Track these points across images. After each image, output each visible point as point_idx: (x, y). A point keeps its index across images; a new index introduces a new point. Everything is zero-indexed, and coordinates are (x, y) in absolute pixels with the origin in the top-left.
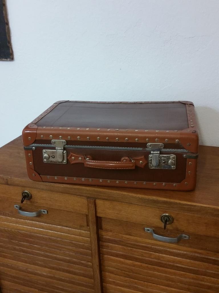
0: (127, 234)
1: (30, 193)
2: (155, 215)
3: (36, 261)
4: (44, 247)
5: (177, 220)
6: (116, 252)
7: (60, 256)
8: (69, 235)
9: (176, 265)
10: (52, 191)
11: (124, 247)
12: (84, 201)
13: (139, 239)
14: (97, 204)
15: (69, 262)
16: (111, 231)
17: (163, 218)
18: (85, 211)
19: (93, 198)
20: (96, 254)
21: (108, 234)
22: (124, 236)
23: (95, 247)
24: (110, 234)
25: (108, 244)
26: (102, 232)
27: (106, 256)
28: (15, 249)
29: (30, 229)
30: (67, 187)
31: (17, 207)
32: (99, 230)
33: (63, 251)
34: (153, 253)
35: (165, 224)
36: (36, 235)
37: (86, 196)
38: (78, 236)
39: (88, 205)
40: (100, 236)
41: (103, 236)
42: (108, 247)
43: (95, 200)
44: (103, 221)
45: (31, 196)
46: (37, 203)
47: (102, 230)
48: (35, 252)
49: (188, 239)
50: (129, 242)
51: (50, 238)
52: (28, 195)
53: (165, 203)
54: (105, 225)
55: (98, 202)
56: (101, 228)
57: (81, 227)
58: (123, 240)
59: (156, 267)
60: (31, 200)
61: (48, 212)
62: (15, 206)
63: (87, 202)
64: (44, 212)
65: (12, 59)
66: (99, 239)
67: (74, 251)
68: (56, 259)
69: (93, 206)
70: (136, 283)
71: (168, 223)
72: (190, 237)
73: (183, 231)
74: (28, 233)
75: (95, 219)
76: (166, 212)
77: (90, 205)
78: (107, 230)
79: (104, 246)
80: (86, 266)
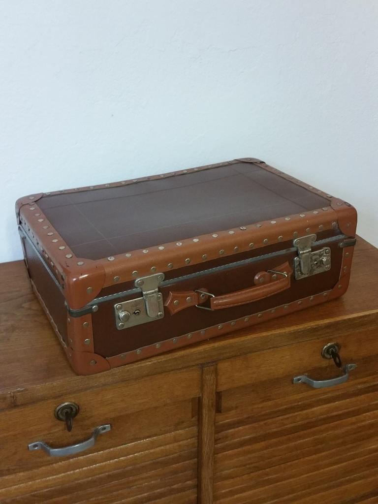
1: (74, 403)
2: (314, 352)
5: (344, 347)
6: (238, 439)
14: (219, 370)
19: (214, 362)
22: (257, 406)
24: (233, 413)
25: (226, 432)
29: (63, 477)
31: (35, 446)
33: (136, 485)
36: (77, 484)
37: (198, 365)
38: (170, 444)
42: (226, 438)
43: (216, 366)
44: (222, 397)
45: (79, 408)
46: (91, 417)
47: (220, 412)
51: (108, 476)
52: (72, 410)
53: (328, 326)
55: (222, 366)
58: (254, 414)
59: (302, 433)
60: (76, 417)
67: (159, 475)
69: (213, 376)
70: (267, 475)
74: (58, 487)
75: (215, 398)
76: (330, 340)
77: (208, 377)
78: (228, 410)
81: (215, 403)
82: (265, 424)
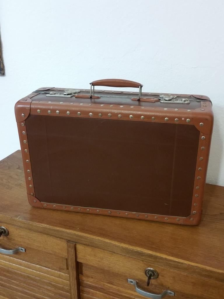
0: (108, 283)
1: (6, 229)
2: (139, 268)
3: (15, 296)
4: (22, 284)
5: (162, 276)
7: (39, 295)
8: (48, 276)
10: (30, 229)
11: (106, 295)
12: (64, 244)
13: (121, 289)
14: (77, 248)
16: (92, 278)
17: (147, 272)
18: (65, 254)
19: (74, 242)
21: (90, 280)
22: (106, 284)
23: (74, 292)
24: (91, 280)
25: (89, 289)
26: (83, 277)
29: (8, 264)
30: (46, 228)
32: (80, 274)
35: (149, 278)
36: (14, 271)
37: (67, 240)
38: (57, 277)
39: (68, 249)
40: (80, 280)
41: (84, 281)
42: (88, 293)
43: (75, 245)
45: (8, 232)
46: (15, 240)
47: (83, 275)
48: (13, 288)
49: (173, 295)
50: (111, 291)
51: (28, 276)
52: (5, 232)
53: (150, 256)
54: (85, 271)
55: (79, 247)
56: (82, 273)
57: (60, 269)
58: (105, 288)
60: (8, 236)
61: (26, 250)
63: (67, 245)
64: (22, 250)
65: (3, 74)
66: (79, 284)
67: (53, 292)
69: (73, 250)
71: (152, 277)
72: (176, 293)
73: (169, 288)
74: (6, 268)
75: (75, 264)
76: (150, 266)
77: (70, 249)
78: (88, 277)
79: (85, 291)
81: (75, 267)
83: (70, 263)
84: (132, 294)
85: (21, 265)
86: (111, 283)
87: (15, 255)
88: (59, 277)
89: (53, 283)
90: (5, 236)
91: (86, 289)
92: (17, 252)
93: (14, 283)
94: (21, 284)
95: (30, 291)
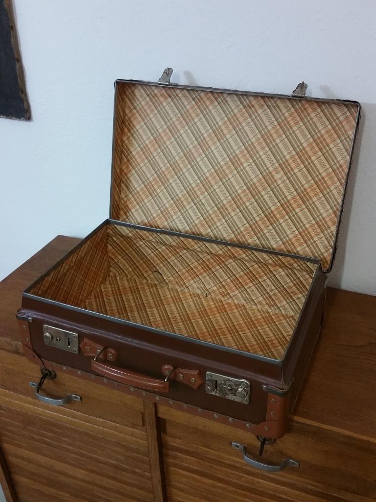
0: (204, 446)
1: (53, 370)
3: (67, 459)
5: (281, 441)
6: (187, 465)
7: (102, 458)
8: (116, 433)
9: (278, 495)
11: (201, 461)
13: (223, 455)
15: (116, 467)
16: (180, 438)
18: (139, 407)
20: (157, 466)
21: (176, 441)
22: (201, 447)
23: (154, 456)
24: (179, 441)
25: (176, 453)
26: (166, 437)
27: (172, 468)
28: (33, 439)
29: (55, 415)
31: (33, 385)
32: (162, 433)
33: (107, 452)
34: (245, 475)
35: (263, 444)
36: (65, 426)
38: (129, 435)
40: (163, 441)
41: (168, 441)
42: (175, 457)
44: (167, 424)
45: (56, 375)
46: (65, 385)
47: (166, 434)
48: (63, 447)
49: (298, 466)
50: (208, 456)
51: (86, 433)
52: (51, 374)
54: (169, 429)
56: (165, 432)
57: (134, 426)
58: (199, 452)
60: (55, 380)
61: (83, 399)
62: (30, 383)
64: (76, 398)
65: (29, 118)
66: (161, 445)
67: (123, 455)
68: (96, 460)
71: (267, 442)
72: (301, 464)
73: (291, 457)
75: (154, 420)
78: (174, 436)
80: (143, 476)
81: (155, 424)
82: (210, 466)
83: (147, 419)
84: (238, 462)
85: (74, 417)
86: (209, 447)
87: (66, 405)
88: (132, 435)
89: (122, 443)
90: (51, 379)
91: (171, 453)
92: (68, 401)
93: (65, 441)
94: (76, 442)
95: (89, 452)
